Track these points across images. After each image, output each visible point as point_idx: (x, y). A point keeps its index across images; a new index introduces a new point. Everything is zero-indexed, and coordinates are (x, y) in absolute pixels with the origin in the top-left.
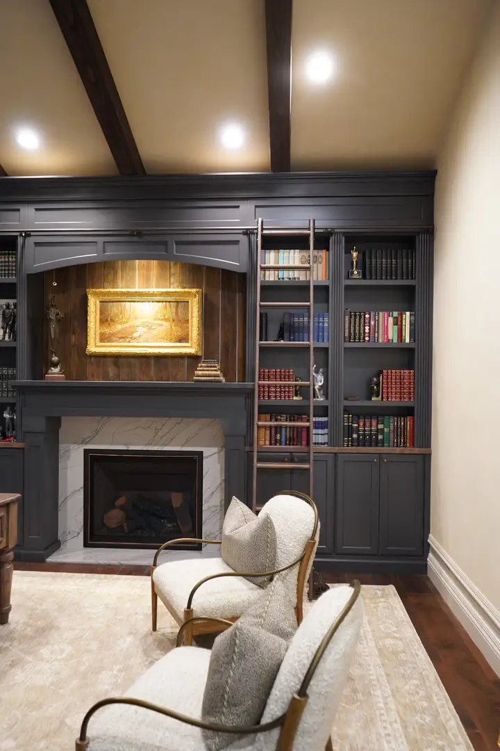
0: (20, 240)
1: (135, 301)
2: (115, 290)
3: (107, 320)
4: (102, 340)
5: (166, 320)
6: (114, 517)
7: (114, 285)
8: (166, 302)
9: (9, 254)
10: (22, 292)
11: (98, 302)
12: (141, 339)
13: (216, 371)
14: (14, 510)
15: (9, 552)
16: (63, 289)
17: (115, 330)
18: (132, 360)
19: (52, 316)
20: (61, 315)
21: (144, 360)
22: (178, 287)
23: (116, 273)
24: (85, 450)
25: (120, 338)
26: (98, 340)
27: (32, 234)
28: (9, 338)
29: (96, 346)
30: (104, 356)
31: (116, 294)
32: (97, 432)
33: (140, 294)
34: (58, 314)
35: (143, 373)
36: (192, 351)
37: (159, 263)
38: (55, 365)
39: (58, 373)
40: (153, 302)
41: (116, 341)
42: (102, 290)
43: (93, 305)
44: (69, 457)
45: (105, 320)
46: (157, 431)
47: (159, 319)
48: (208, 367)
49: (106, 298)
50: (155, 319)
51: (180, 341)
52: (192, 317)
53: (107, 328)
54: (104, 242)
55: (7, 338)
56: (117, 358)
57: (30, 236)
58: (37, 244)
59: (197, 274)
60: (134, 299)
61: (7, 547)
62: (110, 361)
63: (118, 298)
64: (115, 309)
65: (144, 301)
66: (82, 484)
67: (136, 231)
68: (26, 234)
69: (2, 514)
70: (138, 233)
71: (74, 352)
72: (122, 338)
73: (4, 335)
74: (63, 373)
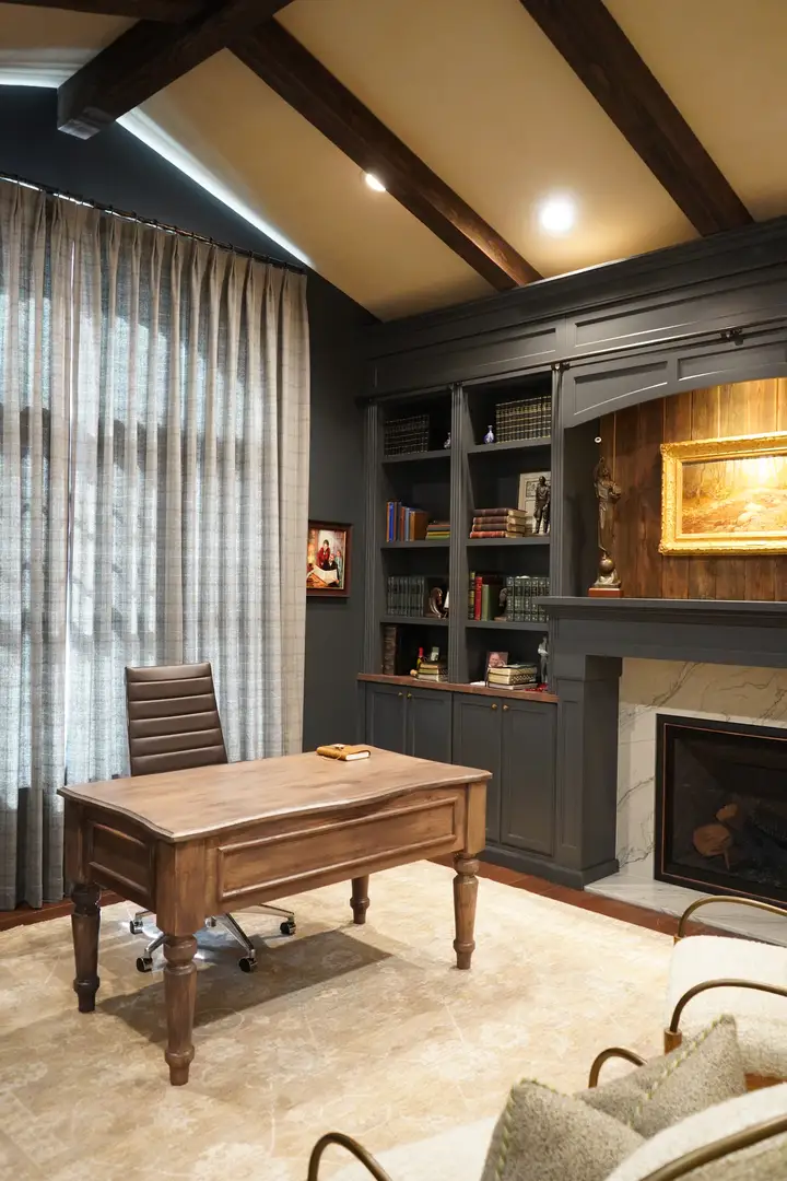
0: (555, 376)
1: (741, 458)
2: (710, 440)
3: (694, 494)
4: (686, 530)
6: (712, 838)
7: (709, 432)
9: (542, 401)
10: (558, 460)
11: (680, 465)
12: (751, 527)
14: (479, 797)
15: (468, 859)
16: (627, 449)
17: (708, 512)
18: (739, 563)
19: (603, 493)
20: (617, 490)
21: (758, 564)
23: (711, 411)
24: (660, 717)
25: (717, 524)
26: (679, 530)
28: (545, 530)
29: (677, 540)
30: (689, 557)
31: (710, 447)
32: (678, 687)
33: (754, 444)
34: (611, 490)
35: (758, 585)
37: (786, 384)
38: (607, 573)
39: (609, 586)
40: (774, 456)
41: (711, 530)
42: (686, 444)
43: (672, 469)
44: (632, 726)
45: (690, 495)
46: (781, 694)
47: (785, 487)
49: (693, 457)
50: (779, 488)
53: (695, 508)
54: (680, 360)
55: (541, 533)
56: (712, 559)
57: (568, 368)
58: (579, 380)
60: (741, 453)
61: (464, 850)
62: (701, 563)
63: (713, 454)
64: (707, 473)
65: (758, 457)
66: (652, 773)
67: (731, 331)
68: (561, 366)
69: (454, 799)
70: (736, 335)
71: (643, 551)
72: (720, 524)
73: (538, 528)
74: (619, 586)
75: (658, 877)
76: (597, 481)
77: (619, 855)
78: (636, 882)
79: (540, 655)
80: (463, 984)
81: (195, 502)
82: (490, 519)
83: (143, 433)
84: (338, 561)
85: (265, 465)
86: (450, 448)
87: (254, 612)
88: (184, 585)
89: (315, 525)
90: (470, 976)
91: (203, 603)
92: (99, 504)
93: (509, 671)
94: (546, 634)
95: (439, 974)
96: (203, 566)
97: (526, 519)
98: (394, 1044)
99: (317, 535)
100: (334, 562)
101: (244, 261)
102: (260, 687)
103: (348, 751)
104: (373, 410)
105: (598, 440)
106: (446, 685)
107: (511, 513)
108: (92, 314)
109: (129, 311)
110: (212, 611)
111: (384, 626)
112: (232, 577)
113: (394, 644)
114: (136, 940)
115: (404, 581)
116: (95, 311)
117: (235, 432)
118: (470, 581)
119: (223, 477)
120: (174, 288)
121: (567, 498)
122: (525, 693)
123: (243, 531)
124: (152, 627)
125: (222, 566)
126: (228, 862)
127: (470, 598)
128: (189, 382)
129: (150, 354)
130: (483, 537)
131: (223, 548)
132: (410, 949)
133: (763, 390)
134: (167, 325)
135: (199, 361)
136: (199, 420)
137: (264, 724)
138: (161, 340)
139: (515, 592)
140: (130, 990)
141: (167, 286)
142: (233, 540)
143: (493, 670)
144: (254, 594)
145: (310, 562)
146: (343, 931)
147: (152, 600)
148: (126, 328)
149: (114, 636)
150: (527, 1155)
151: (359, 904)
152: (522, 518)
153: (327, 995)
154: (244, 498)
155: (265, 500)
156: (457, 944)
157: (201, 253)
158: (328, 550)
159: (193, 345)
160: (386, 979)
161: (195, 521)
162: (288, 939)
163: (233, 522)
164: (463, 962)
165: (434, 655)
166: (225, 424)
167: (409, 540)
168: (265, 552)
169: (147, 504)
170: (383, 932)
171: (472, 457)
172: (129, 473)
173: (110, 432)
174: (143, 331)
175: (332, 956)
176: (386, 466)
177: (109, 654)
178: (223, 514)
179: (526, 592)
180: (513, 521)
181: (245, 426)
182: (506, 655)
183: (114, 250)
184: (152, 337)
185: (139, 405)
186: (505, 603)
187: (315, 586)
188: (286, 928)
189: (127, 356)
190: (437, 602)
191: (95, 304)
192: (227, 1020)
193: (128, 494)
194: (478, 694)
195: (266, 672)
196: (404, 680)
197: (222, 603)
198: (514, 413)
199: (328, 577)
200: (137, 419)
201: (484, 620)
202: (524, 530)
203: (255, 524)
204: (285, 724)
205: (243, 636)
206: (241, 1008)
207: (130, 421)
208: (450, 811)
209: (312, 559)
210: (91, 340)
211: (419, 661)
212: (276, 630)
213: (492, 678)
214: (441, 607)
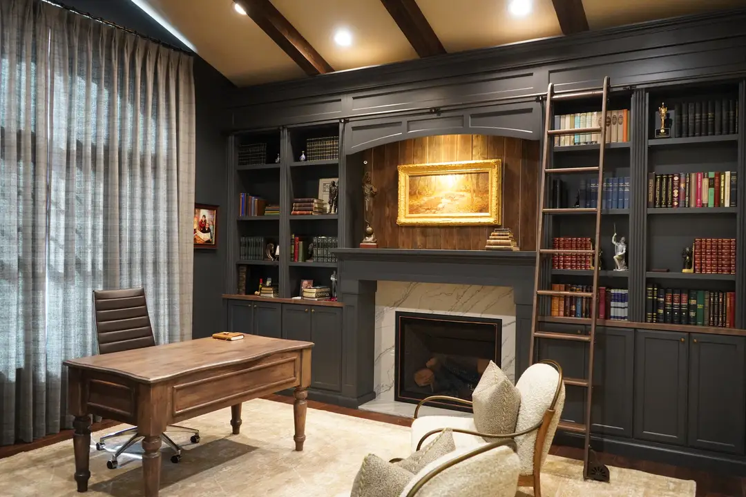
0: (341, 126)
1: (439, 175)
2: (421, 165)
3: (415, 194)
4: (411, 212)
5: (467, 191)
6: (424, 377)
7: (422, 160)
8: (467, 173)
9: (333, 139)
10: (342, 171)
11: (408, 178)
12: (444, 211)
13: (507, 239)
14: (308, 356)
15: (302, 391)
16: (379, 166)
17: (422, 202)
18: (438, 230)
19: (367, 191)
20: (375, 190)
21: (447, 230)
22: (479, 159)
23: (423, 148)
24: (396, 312)
25: (427, 209)
26: (407, 212)
27: (350, 119)
28: (335, 211)
29: (406, 218)
30: (412, 227)
31: (423, 168)
32: (407, 296)
33: (445, 168)
34: (371, 189)
35: (447, 242)
36: (491, 220)
37: (462, 137)
38: (369, 235)
39: (371, 242)
40: (455, 174)
41: (423, 212)
42: (411, 166)
43: (403, 179)
44: (382, 318)
45: (413, 193)
46: (459, 297)
47: (461, 191)
48: (500, 235)
49: (416, 173)
50: (457, 191)
51: (481, 211)
52: (492, 187)
53: (415, 200)
54: (408, 122)
55: (333, 212)
56: (425, 228)
57: (348, 121)
58: (354, 128)
59: (498, 144)
60: (438, 172)
61: (300, 385)
62: (418, 230)
63: (425, 172)
64: (422, 182)
65: (447, 174)
66: (393, 343)
67: (434, 108)
68: (345, 120)
69: (295, 358)
70: (437, 111)
71: (388, 224)
72: (428, 209)
73: (331, 209)
74: (376, 242)
75: (397, 399)
76: (364, 185)
77: (375, 390)
78: (385, 402)
79: (332, 281)
80: (300, 458)
81: (126, 191)
82: (303, 204)
83: (94, 148)
84: (211, 227)
85: (169, 170)
86: (279, 162)
87: (163, 257)
88: (120, 242)
89: (198, 206)
90: (303, 454)
91: (131, 252)
92: (67, 192)
93: (315, 290)
94: (335, 269)
95: (287, 454)
96: (132, 231)
97: (323, 204)
98: (269, 488)
99: (199, 212)
100: (209, 228)
101: (156, 46)
102: (166, 303)
103: (230, 335)
104: (232, 139)
105: (366, 163)
106: (278, 300)
107: (315, 201)
108: (62, 74)
109: (85, 73)
110: (137, 257)
111: (239, 266)
112: (149, 237)
113: (244, 276)
114: (101, 454)
115: (252, 240)
116: (65, 71)
117: (151, 150)
118: (292, 239)
119: (143, 176)
120: (113, 60)
121: (347, 192)
122: (324, 302)
123: (156, 209)
124: (100, 267)
125: (143, 230)
126: (178, 394)
127: (291, 249)
128: (123, 118)
129: (98, 101)
130: (298, 214)
131: (143, 220)
132: (267, 444)
133: (450, 140)
134: (109, 84)
135: (129, 106)
136: (129, 141)
137: (169, 325)
138: (105, 92)
139: (318, 245)
140: (107, 479)
141: (109, 59)
142: (150, 215)
143: (306, 290)
144: (163, 247)
145: (195, 228)
146: (227, 438)
147: (101, 251)
148: (83, 83)
149: (76, 273)
150: (372, 485)
151: (236, 423)
152: (321, 203)
153: (226, 470)
154: (156, 188)
155: (169, 191)
156: (295, 437)
157: (130, 39)
158: (205, 221)
159: (125, 96)
160: (258, 459)
161: (126, 203)
162: (195, 445)
163: (150, 204)
164: (299, 447)
165: (268, 283)
166: (145, 144)
167: (254, 215)
168: (169, 222)
169: (97, 191)
170: (250, 437)
171: (292, 168)
172: (86, 173)
173: (74, 147)
174: (94, 86)
175: (225, 450)
176: (239, 171)
177: (73, 284)
178: (143, 199)
179: (325, 246)
180: (317, 206)
181: (157, 146)
182: (312, 281)
183: (76, 35)
184: (99, 91)
185: (92, 131)
186: (312, 252)
187: (198, 242)
188: (194, 439)
189: (84, 101)
190: (271, 252)
191: (64, 67)
192: (171, 487)
193: (85, 185)
194: (296, 304)
195: (170, 294)
196: (251, 297)
197: (143, 253)
198: (317, 145)
199: (205, 237)
200: (90, 140)
201: (300, 262)
202: (322, 211)
203: (163, 205)
204: (182, 325)
205: (156, 272)
206: (177, 481)
207: (86, 141)
208: (293, 364)
209: (196, 226)
210: (62, 90)
211: (260, 286)
212: (176, 268)
213: (305, 294)
214: (273, 255)
